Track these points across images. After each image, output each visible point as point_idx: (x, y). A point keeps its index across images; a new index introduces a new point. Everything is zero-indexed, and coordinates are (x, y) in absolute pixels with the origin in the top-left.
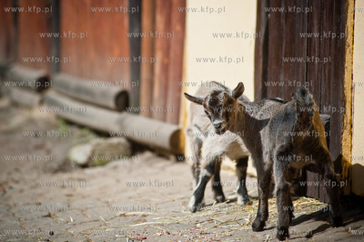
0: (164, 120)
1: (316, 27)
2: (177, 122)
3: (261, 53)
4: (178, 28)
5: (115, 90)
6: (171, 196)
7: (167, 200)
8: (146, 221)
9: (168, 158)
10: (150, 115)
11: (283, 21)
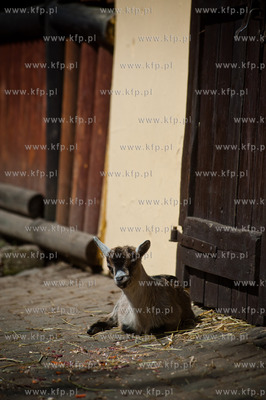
0: (81, 229)
1: (249, 138)
2: (95, 232)
3: (189, 163)
4: (100, 132)
5: (29, 194)
6: (87, 311)
7: (84, 314)
8: (61, 337)
9: (84, 270)
10: (66, 224)
11: (214, 130)
